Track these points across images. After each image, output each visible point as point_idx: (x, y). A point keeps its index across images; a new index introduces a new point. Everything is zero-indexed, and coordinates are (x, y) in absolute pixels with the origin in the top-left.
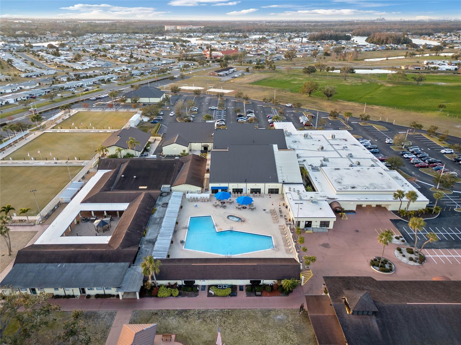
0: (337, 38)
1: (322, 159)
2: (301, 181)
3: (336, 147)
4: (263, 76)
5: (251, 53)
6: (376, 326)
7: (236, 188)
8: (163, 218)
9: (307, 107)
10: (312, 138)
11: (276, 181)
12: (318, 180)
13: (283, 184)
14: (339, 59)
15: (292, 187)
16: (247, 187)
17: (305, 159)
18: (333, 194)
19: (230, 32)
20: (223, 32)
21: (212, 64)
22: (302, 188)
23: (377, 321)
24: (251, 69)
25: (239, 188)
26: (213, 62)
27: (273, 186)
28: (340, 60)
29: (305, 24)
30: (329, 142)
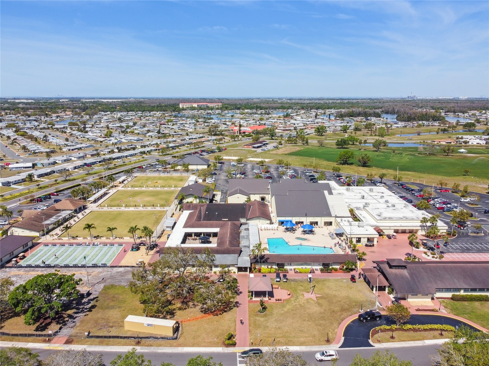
0: (366, 115)
1: (364, 204)
2: (350, 216)
3: (375, 197)
4: (297, 149)
5: (279, 128)
6: (407, 274)
7: (298, 221)
8: (249, 235)
9: (345, 172)
10: (353, 191)
11: (329, 215)
12: (363, 216)
13: (336, 217)
14: (369, 134)
15: (344, 219)
16: (307, 220)
17: (350, 204)
18: (374, 223)
19: (251, 109)
20: (243, 109)
21: (243, 138)
22: (351, 219)
23: (407, 272)
24: (283, 142)
25: (301, 221)
26: (243, 137)
27: (328, 219)
28: (371, 135)
29: (330, 101)
30: (368, 194)
